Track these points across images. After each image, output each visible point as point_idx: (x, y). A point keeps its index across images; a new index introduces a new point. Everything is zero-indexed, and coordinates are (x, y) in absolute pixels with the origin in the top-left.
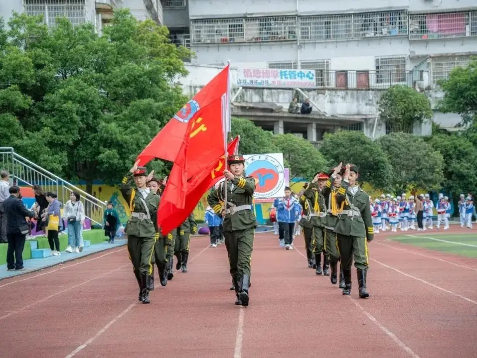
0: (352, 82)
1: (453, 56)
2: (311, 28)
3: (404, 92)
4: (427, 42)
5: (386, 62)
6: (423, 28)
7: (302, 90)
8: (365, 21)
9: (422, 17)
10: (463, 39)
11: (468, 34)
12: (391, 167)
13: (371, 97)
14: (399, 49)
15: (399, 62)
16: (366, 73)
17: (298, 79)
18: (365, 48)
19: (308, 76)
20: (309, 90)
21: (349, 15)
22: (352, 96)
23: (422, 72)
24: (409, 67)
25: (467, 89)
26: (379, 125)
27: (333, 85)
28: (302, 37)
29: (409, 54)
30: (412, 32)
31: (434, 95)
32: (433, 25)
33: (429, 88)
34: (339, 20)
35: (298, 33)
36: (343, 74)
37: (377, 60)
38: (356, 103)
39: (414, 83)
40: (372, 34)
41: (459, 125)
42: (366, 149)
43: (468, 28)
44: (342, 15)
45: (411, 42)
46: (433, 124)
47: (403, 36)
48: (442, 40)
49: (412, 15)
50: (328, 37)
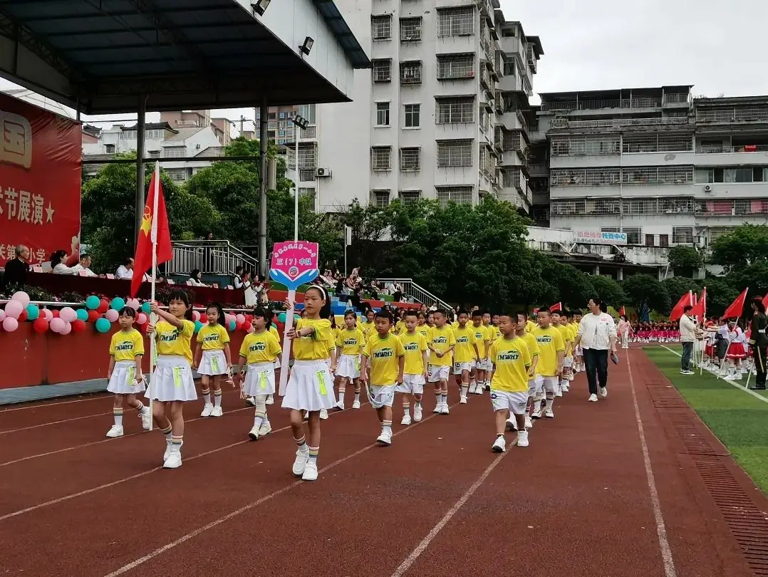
0: (657, 242)
1: (724, 228)
2: (630, 206)
3: (684, 250)
4: (707, 218)
5: (679, 230)
6: (704, 209)
7: (617, 246)
8: (666, 203)
9: (703, 202)
10: (730, 217)
11: (733, 214)
12: (670, 299)
13: (664, 252)
14: (689, 222)
15: (688, 230)
16: (666, 236)
17: (615, 239)
18: (665, 220)
19: (622, 237)
20: (622, 246)
21: (655, 199)
22: (652, 251)
23: (699, 237)
24: (694, 234)
25: (725, 250)
26: (669, 271)
27: (644, 243)
28: (624, 212)
29: (694, 225)
30: (697, 211)
31: (707, 252)
32: (711, 208)
33: (704, 248)
34: (649, 201)
35: (621, 209)
36: (650, 237)
37: (674, 228)
38: (654, 256)
39: (694, 244)
40: (671, 212)
41: (722, 273)
42: (653, 286)
43: (733, 210)
44: (651, 199)
45: (697, 218)
46: (707, 271)
47: (691, 214)
48: (717, 217)
49: (698, 201)
50: (642, 212)
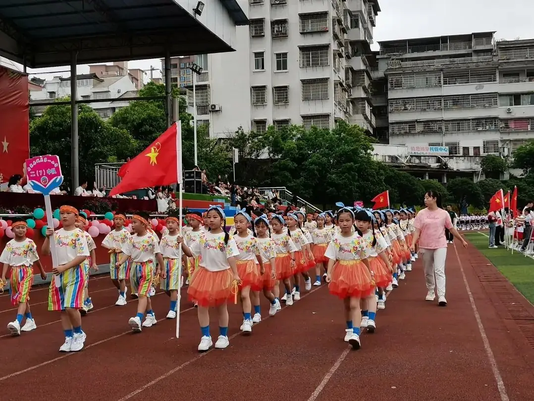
0: (471, 153)
1: (522, 140)
2: (450, 126)
3: (493, 158)
4: (509, 133)
5: (488, 143)
6: (507, 127)
7: (441, 156)
8: (478, 122)
9: (506, 121)
10: (527, 132)
11: (529, 130)
12: (483, 196)
13: (477, 160)
14: (495, 136)
15: (495, 143)
16: (479, 148)
17: (439, 152)
18: (477, 135)
19: (444, 150)
20: (445, 157)
21: (470, 120)
22: (468, 160)
23: (504, 148)
24: (500, 145)
25: (525, 157)
26: (482, 174)
27: (461, 154)
28: (446, 131)
29: (500, 139)
30: (501, 128)
31: (510, 159)
32: (512, 125)
33: (507, 156)
34: (464, 122)
35: (444, 128)
36: (466, 149)
37: (484, 142)
38: (469, 164)
39: (500, 154)
40: (481, 129)
41: (522, 175)
42: (469, 187)
43: (529, 127)
44: (466, 120)
45: (501, 133)
46: (510, 174)
47: (497, 130)
48: (517, 132)
49: (502, 120)
50: (459, 130)
